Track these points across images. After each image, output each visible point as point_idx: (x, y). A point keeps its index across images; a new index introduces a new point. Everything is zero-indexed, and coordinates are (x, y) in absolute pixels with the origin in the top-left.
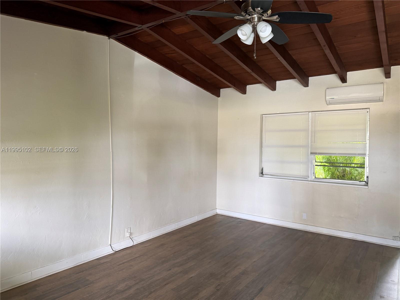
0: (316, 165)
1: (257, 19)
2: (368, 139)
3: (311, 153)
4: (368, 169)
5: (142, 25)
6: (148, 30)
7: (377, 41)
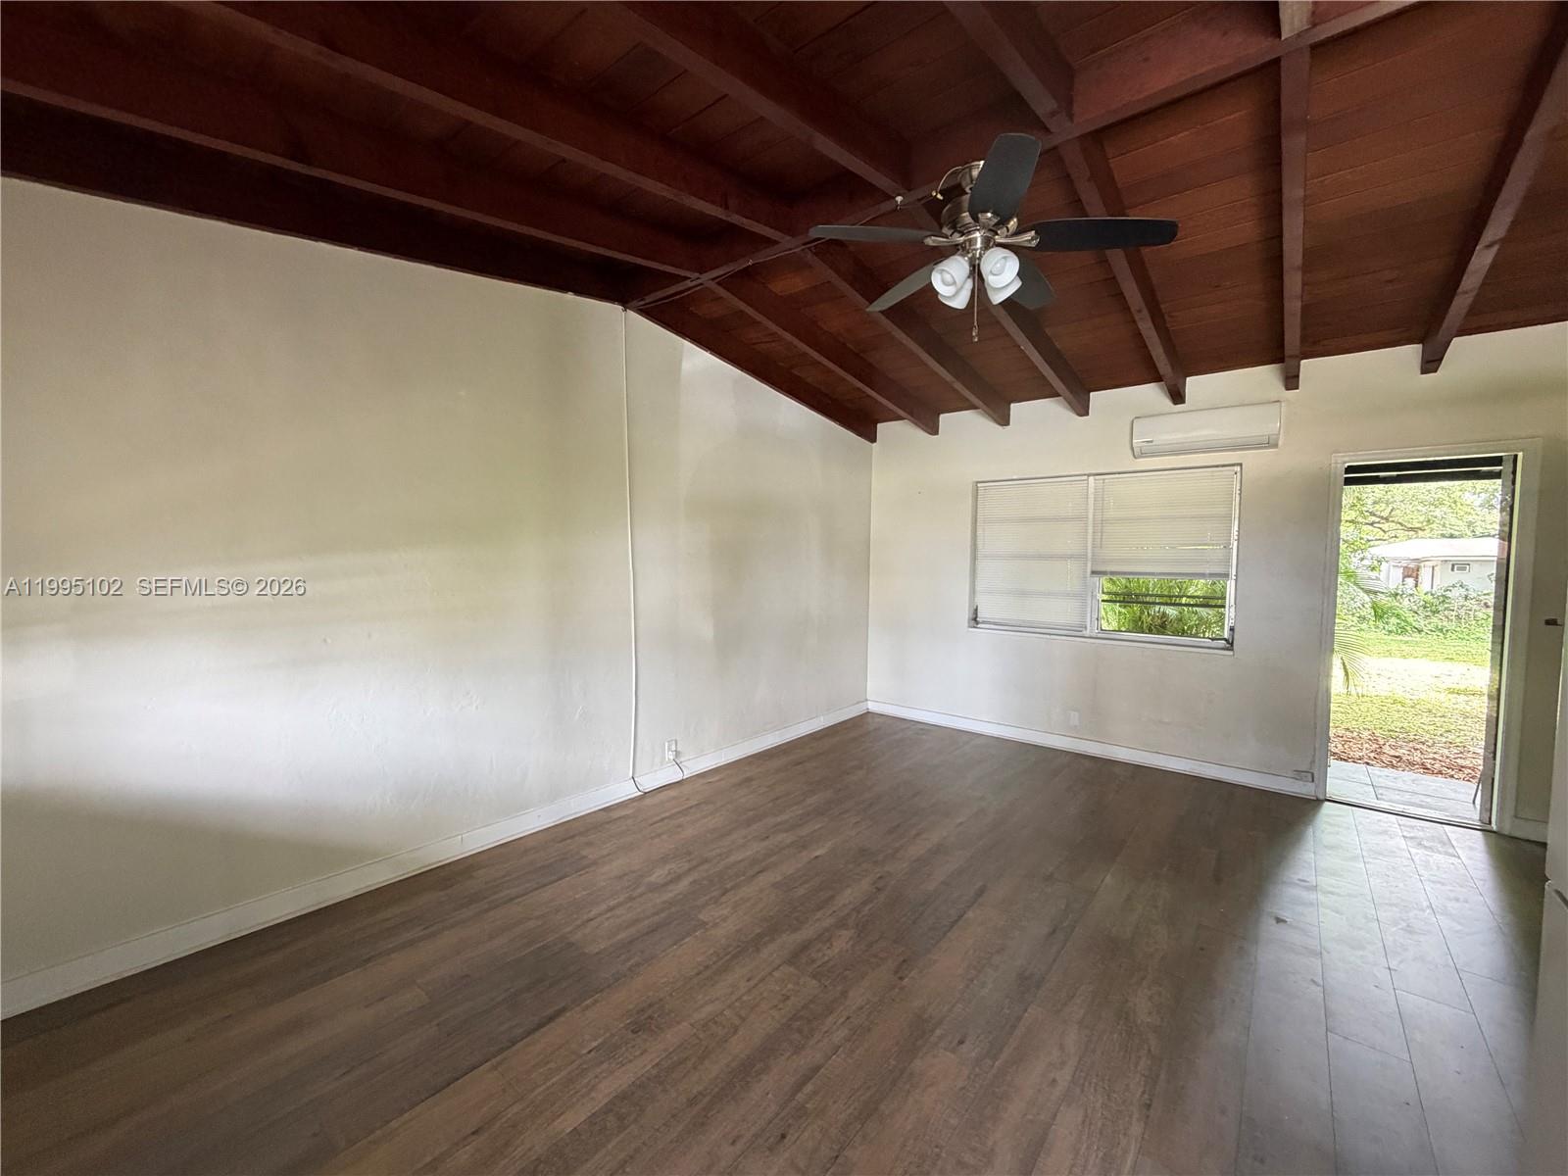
0: (1103, 601)
1: (982, 243)
2: (1236, 538)
3: (1093, 572)
4: (1233, 610)
5: (701, 274)
6: (713, 285)
7: (1277, 294)
